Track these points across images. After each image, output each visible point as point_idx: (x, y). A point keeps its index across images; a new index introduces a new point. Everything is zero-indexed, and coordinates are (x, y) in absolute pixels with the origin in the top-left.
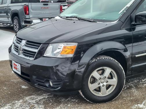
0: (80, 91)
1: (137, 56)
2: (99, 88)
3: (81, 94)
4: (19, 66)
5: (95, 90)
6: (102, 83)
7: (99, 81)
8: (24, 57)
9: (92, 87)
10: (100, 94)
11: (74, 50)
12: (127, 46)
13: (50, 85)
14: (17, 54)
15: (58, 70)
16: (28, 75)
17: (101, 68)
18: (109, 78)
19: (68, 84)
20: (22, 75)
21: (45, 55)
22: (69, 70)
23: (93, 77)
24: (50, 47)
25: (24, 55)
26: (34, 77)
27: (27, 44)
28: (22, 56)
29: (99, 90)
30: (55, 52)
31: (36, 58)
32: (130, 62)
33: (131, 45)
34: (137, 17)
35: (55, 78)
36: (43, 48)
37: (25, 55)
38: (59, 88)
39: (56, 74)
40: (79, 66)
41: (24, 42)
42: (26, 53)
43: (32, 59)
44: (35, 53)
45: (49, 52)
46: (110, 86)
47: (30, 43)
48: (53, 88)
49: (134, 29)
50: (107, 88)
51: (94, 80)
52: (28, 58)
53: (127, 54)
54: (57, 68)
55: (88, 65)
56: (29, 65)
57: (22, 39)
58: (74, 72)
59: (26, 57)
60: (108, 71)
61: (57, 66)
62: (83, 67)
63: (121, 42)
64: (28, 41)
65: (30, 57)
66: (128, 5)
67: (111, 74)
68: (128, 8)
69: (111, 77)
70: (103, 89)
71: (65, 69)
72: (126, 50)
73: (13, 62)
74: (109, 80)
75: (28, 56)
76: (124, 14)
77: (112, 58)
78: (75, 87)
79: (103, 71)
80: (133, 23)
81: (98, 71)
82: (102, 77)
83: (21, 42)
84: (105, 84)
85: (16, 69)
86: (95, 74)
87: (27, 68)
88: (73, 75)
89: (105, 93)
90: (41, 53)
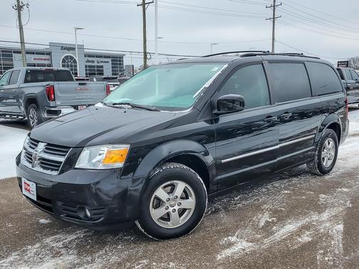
0: (137, 223)
1: (223, 161)
2: (168, 214)
3: (139, 226)
4: (33, 187)
5: (162, 218)
6: (172, 206)
7: (167, 204)
8: (41, 170)
9: (156, 214)
10: (169, 225)
11: (125, 156)
12: (208, 146)
13: (86, 216)
14: (30, 166)
15: (99, 189)
16: (49, 201)
17: (169, 183)
18: (182, 198)
19: (117, 211)
20: (39, 202)
21: (77, 166)
22: (118, 187)
23: (156, 198)
24: (85, 153)
25: (42, 167)
26: (60, 203)
27: (47, 148)
28: (38, 169)
29: (167, 218)
30: (94, 161)
31: (62, 172)
32: (213, 172)
33: (213, 144)
34: (219, 102)
35: (95, 203)
36: (75, 154)
37: (44, 168)
38: (102, 219)
39: (97, 197)
40: (134, 181)
41: (41, 146)
42: (46, 163)
43: (55, 173)
44: (61, 163)
45: (83, 161)
46: (184, 210)
47: (52, 147)
48: (91, 219)
49: (217, 120)
50: (180, 215)
51: (159, 202)
52: (49, 172)
53: (209, 160)
54: (97, 186)
55: (148, 180)
56: (51, 184)
57: (38, 142)
58: (126, 191)
59: (45, 171)
60: (181, 186)
61: (97, 183)
62: (140, 183)
63: (199, 141)
64: (49, 144)
65: (52, 170)
66: (207, 85)
67: (185, 191)
68: (207, 90)
69: (186, 196)
70: (174, 216)
71: (110, 188)
72: (206, 154)
73: (23, 179)
74: (182, 201)
75: (48, 169)
76: (200, 98)
77: (185, 167)
78: (127, 216)
79: (173, 187)
80: (216, 111)
81: (165, 187)
82: (171, 196)
83: (37, 146)
84: (177, 207)
85: (29, 190)
86: (161, 193)
87: (47, 189)
88: (124, 196)
89: (177, 222)
90: (71, 163)
